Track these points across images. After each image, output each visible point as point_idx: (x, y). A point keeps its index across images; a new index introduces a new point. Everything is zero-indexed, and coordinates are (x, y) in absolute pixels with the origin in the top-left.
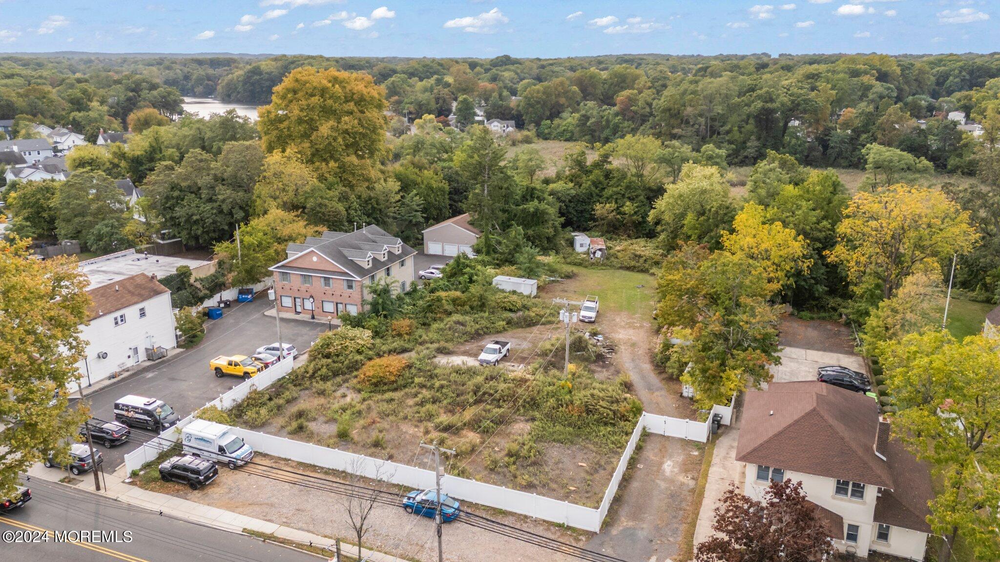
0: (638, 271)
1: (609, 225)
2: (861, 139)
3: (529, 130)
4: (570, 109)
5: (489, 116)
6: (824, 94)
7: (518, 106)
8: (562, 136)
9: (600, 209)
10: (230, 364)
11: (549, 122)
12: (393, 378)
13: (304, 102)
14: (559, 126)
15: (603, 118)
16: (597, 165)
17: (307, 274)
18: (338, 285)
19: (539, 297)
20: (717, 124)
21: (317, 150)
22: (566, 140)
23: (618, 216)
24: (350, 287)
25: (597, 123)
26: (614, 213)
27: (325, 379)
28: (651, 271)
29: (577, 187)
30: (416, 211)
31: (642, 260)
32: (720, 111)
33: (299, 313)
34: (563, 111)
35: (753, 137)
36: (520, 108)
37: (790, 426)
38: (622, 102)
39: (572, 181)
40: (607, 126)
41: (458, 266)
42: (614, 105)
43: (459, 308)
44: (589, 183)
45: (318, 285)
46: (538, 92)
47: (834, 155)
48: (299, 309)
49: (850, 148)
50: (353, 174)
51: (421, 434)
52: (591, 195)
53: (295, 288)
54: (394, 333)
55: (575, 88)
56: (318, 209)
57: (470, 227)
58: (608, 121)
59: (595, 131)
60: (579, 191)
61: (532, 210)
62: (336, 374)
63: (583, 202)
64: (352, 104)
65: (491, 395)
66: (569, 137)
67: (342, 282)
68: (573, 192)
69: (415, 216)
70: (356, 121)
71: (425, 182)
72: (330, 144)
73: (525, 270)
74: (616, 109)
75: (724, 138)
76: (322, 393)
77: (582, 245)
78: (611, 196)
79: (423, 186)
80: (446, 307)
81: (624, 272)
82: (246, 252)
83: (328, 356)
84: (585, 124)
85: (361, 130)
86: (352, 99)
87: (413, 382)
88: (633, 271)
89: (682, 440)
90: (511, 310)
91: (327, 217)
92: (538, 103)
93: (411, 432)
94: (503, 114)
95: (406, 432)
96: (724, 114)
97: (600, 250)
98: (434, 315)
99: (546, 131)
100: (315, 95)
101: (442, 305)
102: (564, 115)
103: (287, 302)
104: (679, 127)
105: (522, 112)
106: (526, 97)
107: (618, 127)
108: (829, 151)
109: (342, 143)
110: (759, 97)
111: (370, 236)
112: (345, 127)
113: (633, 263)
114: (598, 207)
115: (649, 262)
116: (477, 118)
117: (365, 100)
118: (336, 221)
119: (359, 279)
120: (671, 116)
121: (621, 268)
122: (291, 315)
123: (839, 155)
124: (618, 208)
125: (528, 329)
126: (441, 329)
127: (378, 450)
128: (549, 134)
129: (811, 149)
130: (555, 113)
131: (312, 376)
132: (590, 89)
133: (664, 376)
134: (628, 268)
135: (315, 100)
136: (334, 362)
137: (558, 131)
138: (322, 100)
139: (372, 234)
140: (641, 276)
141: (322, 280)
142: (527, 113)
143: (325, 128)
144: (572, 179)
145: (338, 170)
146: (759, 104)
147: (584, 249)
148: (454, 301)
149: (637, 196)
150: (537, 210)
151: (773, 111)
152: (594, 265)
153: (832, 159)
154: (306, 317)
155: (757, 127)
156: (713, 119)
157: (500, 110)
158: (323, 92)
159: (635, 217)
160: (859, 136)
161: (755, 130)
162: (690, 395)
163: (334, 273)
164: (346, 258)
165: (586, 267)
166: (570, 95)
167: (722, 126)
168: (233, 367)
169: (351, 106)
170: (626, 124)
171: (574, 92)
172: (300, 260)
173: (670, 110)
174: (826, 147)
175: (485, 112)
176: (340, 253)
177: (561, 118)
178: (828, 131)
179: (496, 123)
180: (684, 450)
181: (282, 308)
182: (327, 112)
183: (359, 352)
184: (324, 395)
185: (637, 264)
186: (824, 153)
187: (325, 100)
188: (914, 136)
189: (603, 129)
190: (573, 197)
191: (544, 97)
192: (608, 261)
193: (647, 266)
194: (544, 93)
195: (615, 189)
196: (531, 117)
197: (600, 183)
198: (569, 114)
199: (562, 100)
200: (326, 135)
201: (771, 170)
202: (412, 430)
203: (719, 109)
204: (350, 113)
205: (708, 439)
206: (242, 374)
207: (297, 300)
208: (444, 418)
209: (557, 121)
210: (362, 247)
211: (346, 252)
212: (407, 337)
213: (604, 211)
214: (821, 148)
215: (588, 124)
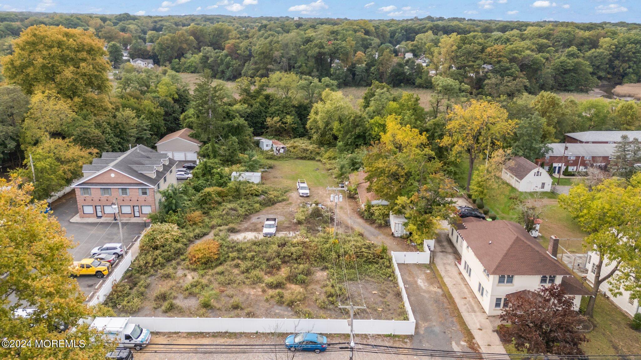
0: (308, 159)
1: (276, 131)
2: (371, 70)
3: (166, 66)
4: (190, 52)
5: (133, 56)
6: (349, 43)
7: (154, 49)
8: (188, 70)
9: (269, 121)
10: (82, 266)
11: (177, 60)
12: (216, 257)
13: (45, 52)
14: (185, 63)
15: (218, 57)
16: (258, 92)
17: (106, 187)
18: (134, 193)
19: (263, 184)
20: (291, 62)
21: (61, 89)
22: (192, 72)
23: (283, 125)
24: (144, 193)
25: (215, 61)
26: (280, 123)
27: (163, 265)
28: (317, 159)
29: (250, 107)
30: (146, 130)
31: (309, 152)
32: (294, 54)
33: (100, 217)
34: (186, 53)
35: (315, 70)
36: (155, 51)
37: (509, 249)
38: (229, 48)
39: (244, 103)
40: (222, 63)
41: (206, 168)
42: (223, 49)
43: (225, 198)
44: (258, 104)
45: (116, 193)
46: (167, 40)
47: (359, 79)
48: (99, 214)
49: (366, 75)
50: (94, 106)
51: (261, 293)
52: (261, 112)
53: (96, 199)
54: (191, 223)
55: (192, 38)
56: (83, 135)
57: (191, 139)
58: (221, 60)
59: (214, 66)
60: (252, 109)
61: (236, 125)
62: (169, 260)
63: (256, 116)
64: (85, 53)
65: (289, 257)
66: (194, 70)
67: (137, 191)
68: (249, 111)
69: (145, 134)
70: (91, 66)
71: (147, 109)
72: (73, 84)
73: (249, 167)
74: (225, 52)
75: (298, 71)
76: (168, 276)
77: (267, 146)
78: (274, 112)
79: (146, 112)
80: (216, 199)
81: (300, 161)
82: (40, 175)
83: (156, 248)
84: (206, 62)
85: (96, 73)
86: (83, 50)
87: (228, 257)
88: (305, 159)
89: (416, 264)
90: (256, 195)
91: (92, 141)
92: (168, 47)
93: (252, 293)
94: (143, 55)
95: (249, 294)
96: (295, 56)
97: (283, 148)
98: (208, 206)
99: (177, 66)
100: (53, 47)
101: (213, 198)
102: (188, 55)
103: (89, 210)
104: (270, 64)
105: (157, 54)
106: (159, 44)
107: (230, 64)
108: (356, 77)
109: (82, 83)
110: (316, 45)
111: (143, 153)
112: (83, 71)
113: (304, 155)
114: (268, 119)
115: (314, 153)
116: (124, 58)
117: (93, 50)
118: (100, 144)
119: (152, 187)
120: (265, 57)
121: (297, 158)
122: (94, 220)
123: (362, 79)
124: (281, 120)
125: (273, 206)
126: (221, 215)
127: (238, 311)
128: (179, 68)
129: (346, 76)
130: (181, 54)
131: (154, 266)
132: (201, 39)
133: (376, 225)
134: (302, 158)
135: (55, 50)
136: (163, 252)
137: (185, 66)
138: (60, 51)
139: (144, 152)
140: (311, 163)
141: (120, 190)
142: (161, 55)
143: (68, 72)
144: (244, 101)
145: (81, 104)
146: (317, 50)
147: (269, 148)
148: (219, 194)
149: (291, 111)
150: (239, 124)
151: (324, 54)
152: (280, 158)
153: (358, 81)
154: (110, 220)
155: (315, 64)
156: (289, 59)
157: (140, 52)
158: (60, 44)
159: (293, 125)
160: (370, 68)
161: (315, 65)
162: (399, 235)
163: (130, 184)
164: (136, 172)
165: (276, 160)
166: (189, 42)
167: (296, 63)
168: (85, 269)
169: (84, 55)
170: (234, 62)
171: (192, 41)
172: (99, 178)
173: (263, 53)
174: (354, 75)
175: (129, 53)
176: (131, 168)
177: (185, 58)
178: (353, 65)
179: (139, 62)
180: (421, 270)
181: (84, 215)
182: (64, 60)
183: (177, 241)
184: (170, 277)
185: (307, 155)
186: (353, 78)
187: (63, 51)
188: (398, 67)
189: (219, 65)
190: (249, 114)
191: (172, 43)
192: (288, 155)
193: (313, 156)
194: (171, 41)
195: (276, 107)
196: (164, 57)
197: (264, 103)
198: (191, 55)
199: (185, 46)
200: (70, 77)
201: (382, 93)
202: (252, 292)
203: (293, 53)
204: (84, 60)
205: (430, 262)
206: (94, 273)
207: (97, 207)
208: (268, 279)
209: (183, 60)
210: (143, 162)
211: (135, 167)
212: (201, 225)
213: (273, 122)
214: (351, 75)
215: (209, 62)
